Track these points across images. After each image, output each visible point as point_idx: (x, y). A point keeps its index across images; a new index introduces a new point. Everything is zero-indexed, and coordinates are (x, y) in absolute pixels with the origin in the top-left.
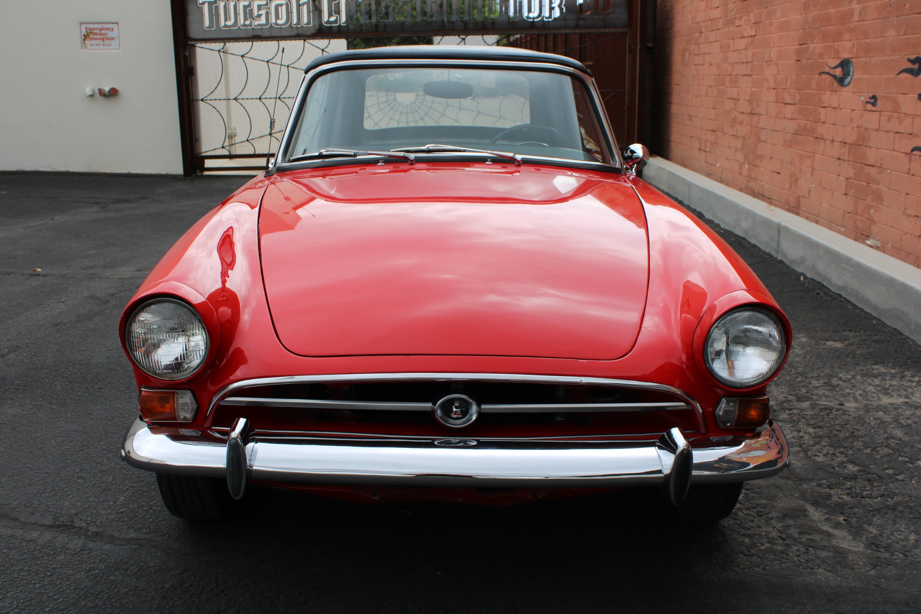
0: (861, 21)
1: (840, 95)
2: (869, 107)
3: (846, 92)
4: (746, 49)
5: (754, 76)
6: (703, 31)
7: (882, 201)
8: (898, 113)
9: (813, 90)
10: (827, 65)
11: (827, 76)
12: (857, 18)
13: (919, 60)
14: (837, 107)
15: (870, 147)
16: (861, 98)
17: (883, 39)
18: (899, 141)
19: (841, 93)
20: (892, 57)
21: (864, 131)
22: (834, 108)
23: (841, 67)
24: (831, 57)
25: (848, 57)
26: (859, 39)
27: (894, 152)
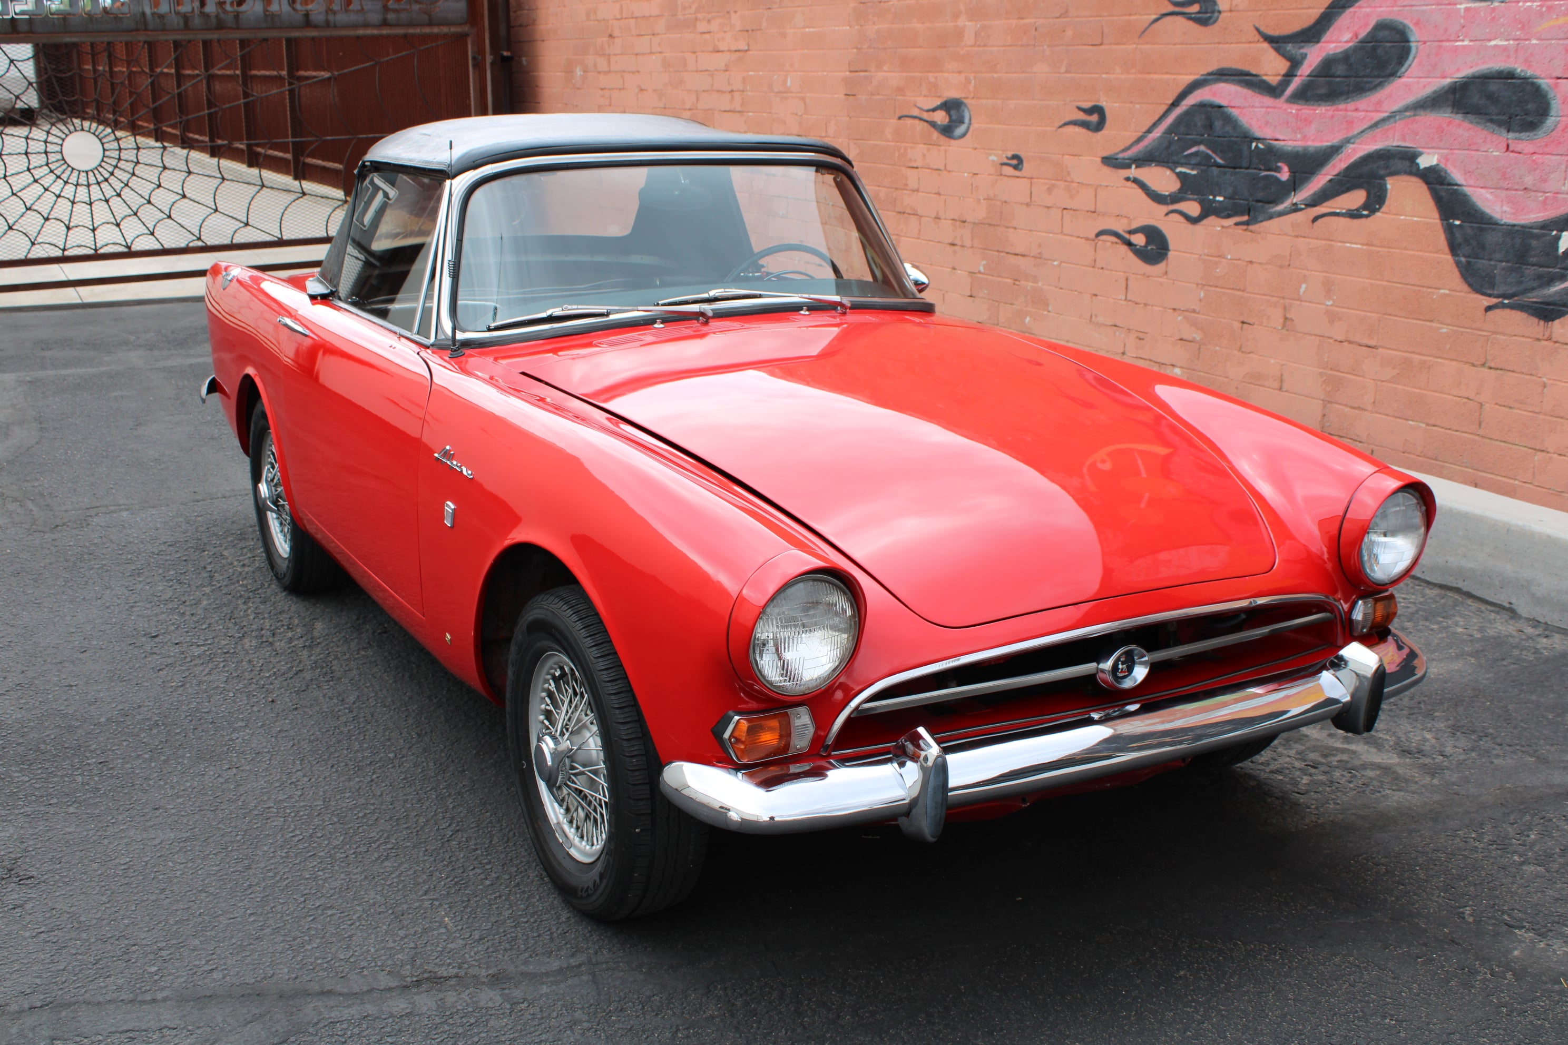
0: (979, 46)
1: (946, 151)
2: (1009, 171)
3: (954, 146)
4: (726, 70)
5: (751, 114)
6: (616, 34)
7: (1048, 305)
8: (1066, 181)
9: (888, 141)
10: (915, 106)
11: (917, 122)
12: (972, 42)
13: (1098, 110)
14: (942, 168)
15: (1015, 228)
16: (991, 158)
17: (1026, 75)
18: (1072, 221)
19: (948, 148)
20: (1046, 103)
21: (1001, 206)
22: (935, 169)
23: (944, 110)
24: (923, 94)
25: (958, 97)
26: (979, 72)
27: (1063, 237)
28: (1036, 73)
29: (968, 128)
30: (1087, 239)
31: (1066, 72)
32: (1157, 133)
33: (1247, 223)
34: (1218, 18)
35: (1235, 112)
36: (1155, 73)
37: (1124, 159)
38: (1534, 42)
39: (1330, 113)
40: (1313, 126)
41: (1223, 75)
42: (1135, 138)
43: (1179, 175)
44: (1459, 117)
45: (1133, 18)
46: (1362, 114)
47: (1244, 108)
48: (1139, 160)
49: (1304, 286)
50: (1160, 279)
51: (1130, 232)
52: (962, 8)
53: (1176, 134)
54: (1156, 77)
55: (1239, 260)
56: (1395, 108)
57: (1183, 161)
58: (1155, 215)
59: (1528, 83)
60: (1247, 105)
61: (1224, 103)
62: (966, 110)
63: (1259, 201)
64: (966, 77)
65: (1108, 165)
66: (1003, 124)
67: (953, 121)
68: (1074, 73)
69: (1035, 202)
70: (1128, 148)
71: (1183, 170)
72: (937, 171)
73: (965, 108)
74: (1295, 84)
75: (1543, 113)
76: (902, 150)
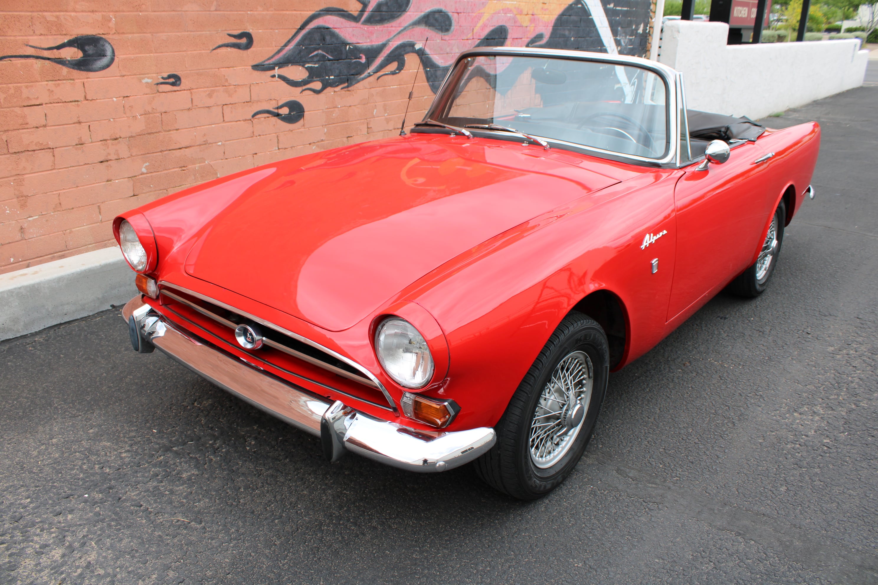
1: (84, 83)
3: (95, 78)
8: (224, 86)
10: (27, 45)
11: (32, 60)
13: (248, 36)
14: (82, 98)
15: (177, 130)
16: (144, 81)
17: (176, 13)
18: (231, 112)
19: (86, 80)
20: (199, 33)
21: (160, 116)
22: (70, 102)
23: (75, 47)
24: (37, 32)
25: (94, 33)
26: (119, 11)
27: (224, 124)
28: (187, 11)
29: (112, 60)
30: (246, 120)
31: (216, 10)
32: (291, 46)
33: (348, 87)
35: (337, 31)
36: (287, 10)
37: (269, 64)
39: (381, 29)
40: (375, 35)
41: (329, 11)
42: (277, 50)
43: (307, 69)
44: (427, 28)
46: (394, 28)
47: (342, 28)
48: (280, 63)
49: (375, 110)
50: (300, 130)
51: (278, 108)
53: (303, 46)
54: (288, 12)
55: (345, 106)
56: (406, 25)
57: (309, 60)
58: (295, 94)
59: (446, 14)
60: (343, 26)
61: (330, 26)
62: (107, 45)
63: (353, 75)
64: (103, 15)
65: (258, 70)
66: (156, 53)
67: (89, 56)
68: (223, 11)
69: (197, 106)
70: (272, 57)
71: (310, 65)
72: (74, 103)
73: (105, 43)
74: (366, 15)
75: (450, 25)
76: (12, 91)
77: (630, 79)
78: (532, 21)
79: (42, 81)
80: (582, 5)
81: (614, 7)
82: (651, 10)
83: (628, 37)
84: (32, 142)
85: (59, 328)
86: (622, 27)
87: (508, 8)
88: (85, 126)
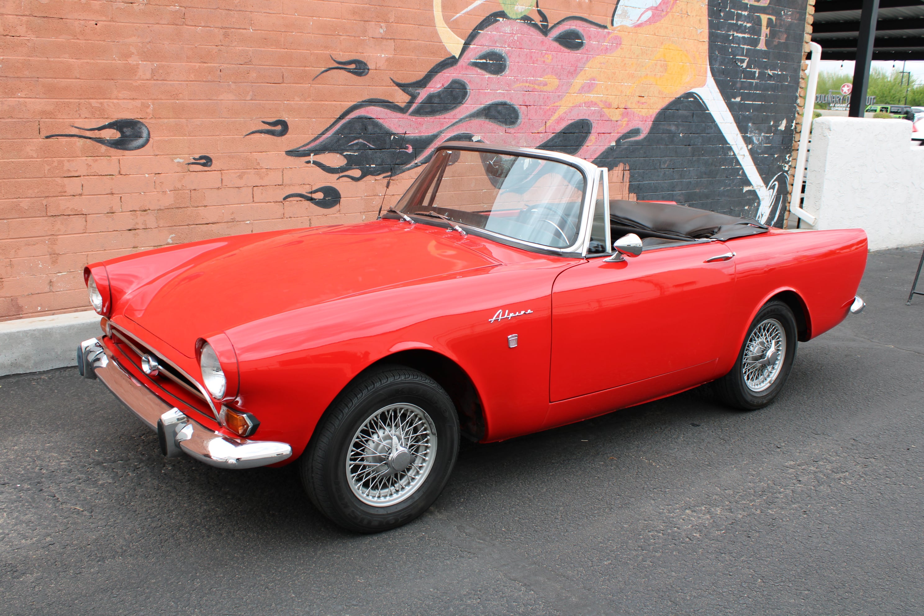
0: (157, 80)
1: (119, 159)
2: (200, 168)
3: (134, 156)
8: (254, 169)
9: (31, 157)
10: (73, 126)
11: (76, 139)
12: (148, 76)
13: (283, 124)
14: (117, 173)
15: (206, 206)
16: (176, 161)
17: (212, 101)
18: (262, 193)
19: (122, 157)
20: (234, 119)
21: (189, 193)
22: (106, 175)
23: (114, 129)
24: (83, 116)
25: (133, 118)
26: (158, 99)
27: (254, 204)
28: (222, 100)
29: (147, 141)
30: (276, 202)
31: (252, 100)
32: (329, 134)
33: (391, 176)
34: (368, 73)
35: (381, 121)
36: (326, 101)
37: (305, 151)
38: (512, 91)
39: (432, 120)
40: (424, 126)
41: (372, 102)
42: (313, 138)
43: (345, 156)
44: (488, 120)
45: (306, 68)
46: (446, 120)
47: (386, 118)
48: (316, 150)
50: (335, 215)
51: (311, 193)
52: (133, 50)
53: (342, 134)
54: (326, 103)
55: (387, 195)
56: (461, 117)
57: (347, 148)
58: (331, 180)
59: (511, 107)
61: (374, 117)
62: (144, 127)
63: (397, 164)
64: (142, 103)
65: (292, 156)
66: (189, 136)
67: (127, 136)
68: (259, 100)
69: (226, 186)
70: (308, 144)
71: (349, 153)
72: (109, 177)
73: (142, 126)
74: (414, 106)
75: (517, 117)
76: (56, 164)
77: (766, 183)
78: (623, 115)
79: (82, 157)
80: (695, 98)
81: (741, 100)
82: (798, 105)
83: (763, 134)
84: (68, 208)
85: (65, 371)
86: (753, 123)
87: (592, 102)
88: (117, 197)
